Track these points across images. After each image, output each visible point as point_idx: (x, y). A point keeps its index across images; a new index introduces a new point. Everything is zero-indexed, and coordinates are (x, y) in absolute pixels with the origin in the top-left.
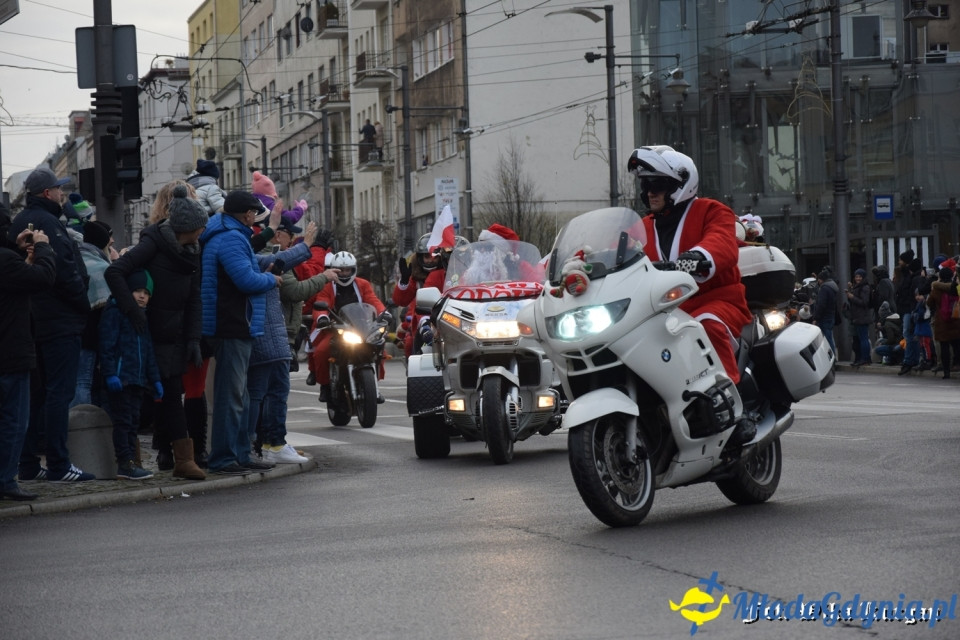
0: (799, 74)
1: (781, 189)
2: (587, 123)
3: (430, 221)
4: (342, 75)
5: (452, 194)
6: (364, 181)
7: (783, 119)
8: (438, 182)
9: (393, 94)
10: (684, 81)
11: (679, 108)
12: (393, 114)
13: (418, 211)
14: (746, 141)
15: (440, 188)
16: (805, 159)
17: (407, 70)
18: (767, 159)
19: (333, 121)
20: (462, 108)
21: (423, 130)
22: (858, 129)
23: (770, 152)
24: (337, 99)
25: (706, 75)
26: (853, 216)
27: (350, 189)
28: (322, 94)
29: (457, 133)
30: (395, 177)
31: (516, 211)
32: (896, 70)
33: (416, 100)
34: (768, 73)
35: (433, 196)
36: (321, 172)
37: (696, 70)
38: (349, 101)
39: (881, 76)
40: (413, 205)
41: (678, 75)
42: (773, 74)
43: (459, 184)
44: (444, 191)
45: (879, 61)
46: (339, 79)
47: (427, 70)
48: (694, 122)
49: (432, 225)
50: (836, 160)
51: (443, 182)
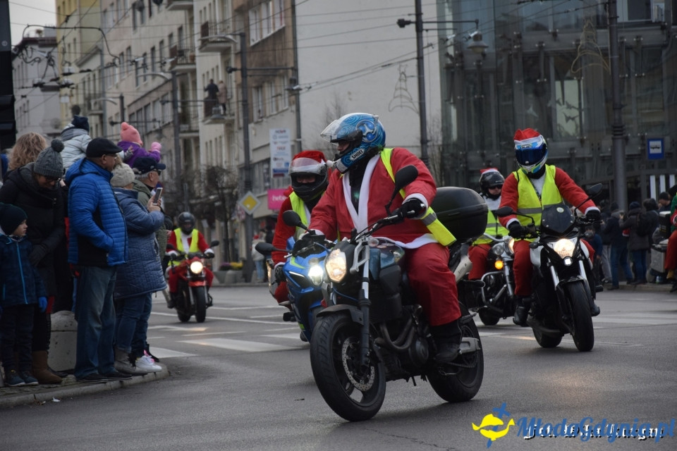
0: (582, 35)
1: (568, 135)
2: (400, 80)
3: (266, 166)
4: (189, 41)
5: (285, 142)
6: (209, 132)
7: (568, 74)
8: (272, 132)
9: (233, 57)
10: (483, 43)
11: (479, 66)
12: (233, 74)
13: (256, 157)
14: (536, 93)
15: (275, 137)
16: (589, 110)
17: (244, 36)
18: (555, 110)
19: (181, 81)
20: (292, 69)
21: (259, 87)
22: (633, 81)
23: (558, 102)
24: (185, 62)
25: (501, 37)
26: (629, 157)
27: (197, 139)
28: (171, 57)
29: (288, 90)
30: (236, 128)
32: (665, 31)
33: (253, 61)
34: (555, 34)
35: (268, 145)
36: (172, 125)
37: (493, 33)
38: (193, 63)
39: (652, 37)
40: (251, 152)
41: (477, 38)
42: (559, 35)
43: (291, 133)
44: (278, 140)
45: (650, 23)
46: (186, 44)
47: (262, 36)
48: (492, 77)
49: (268, 169)
50: (614, 109)
51: (277, 132)
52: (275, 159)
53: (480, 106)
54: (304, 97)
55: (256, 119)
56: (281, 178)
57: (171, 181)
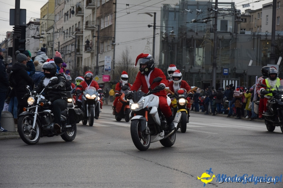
0: (205, 34)
1: (198, 65)
2: (147, 44)
3: (103, 67)
4: (81, 26)
5: (109, 61)
6: (86, 55)
7: (200, 46)
8: (106, 57)
9: (95, 33)
10: (174, 34)
11: (172, 41)
12: (95, 38)
13: (100, 65)
14: (190, 51)
15: (106, 59)
16: (205, 57)
17: (99, 26)
18: (195, 57)
19: (78, 39)
20: (113, 38)
21: (103, 43)
22: (220, 50)
23: (196, 55)
24: (80, 33)
25: (180, 33)
26: (217, 74)
27: (82, 57)
28: (75, 31)
29: (112, 44)
30: (94, 55)
31: (126, 66)
32: (231, 35)
33: (101, 34)
34: (197, 33)
35: (104, 61)
36: (74, 52)
37: (178, 32)
38: (83, 33)
39: (227, 36)
40: (98, 63)
41: (173, 33)
42: (198, 34)
43: (111, 58)
44: (107, 60)
45: (227, 32)
46: (81, 27)
47: (105, 27)
48: (176, 45)
49: (103, 69)
50: (214, 58)
51: (107, 57)
52: (106, 66)
53: (172, 54)
54: (116, 47)
55: (101, 52)
56: (107, 72)
57: (72, 70)
